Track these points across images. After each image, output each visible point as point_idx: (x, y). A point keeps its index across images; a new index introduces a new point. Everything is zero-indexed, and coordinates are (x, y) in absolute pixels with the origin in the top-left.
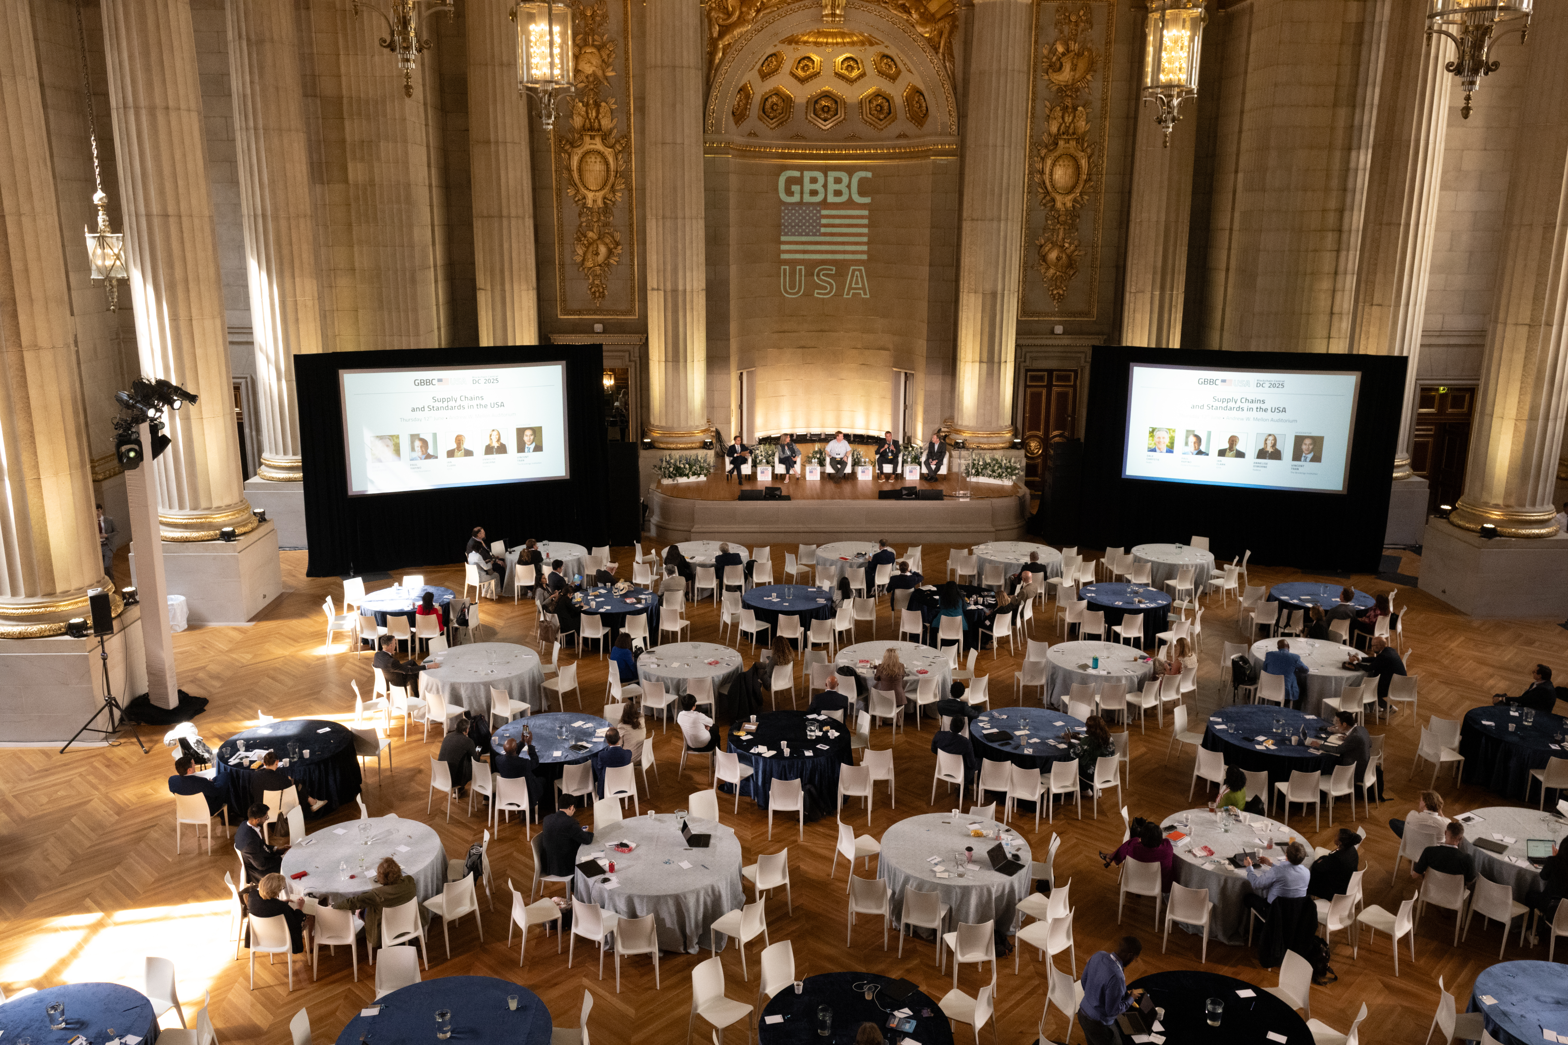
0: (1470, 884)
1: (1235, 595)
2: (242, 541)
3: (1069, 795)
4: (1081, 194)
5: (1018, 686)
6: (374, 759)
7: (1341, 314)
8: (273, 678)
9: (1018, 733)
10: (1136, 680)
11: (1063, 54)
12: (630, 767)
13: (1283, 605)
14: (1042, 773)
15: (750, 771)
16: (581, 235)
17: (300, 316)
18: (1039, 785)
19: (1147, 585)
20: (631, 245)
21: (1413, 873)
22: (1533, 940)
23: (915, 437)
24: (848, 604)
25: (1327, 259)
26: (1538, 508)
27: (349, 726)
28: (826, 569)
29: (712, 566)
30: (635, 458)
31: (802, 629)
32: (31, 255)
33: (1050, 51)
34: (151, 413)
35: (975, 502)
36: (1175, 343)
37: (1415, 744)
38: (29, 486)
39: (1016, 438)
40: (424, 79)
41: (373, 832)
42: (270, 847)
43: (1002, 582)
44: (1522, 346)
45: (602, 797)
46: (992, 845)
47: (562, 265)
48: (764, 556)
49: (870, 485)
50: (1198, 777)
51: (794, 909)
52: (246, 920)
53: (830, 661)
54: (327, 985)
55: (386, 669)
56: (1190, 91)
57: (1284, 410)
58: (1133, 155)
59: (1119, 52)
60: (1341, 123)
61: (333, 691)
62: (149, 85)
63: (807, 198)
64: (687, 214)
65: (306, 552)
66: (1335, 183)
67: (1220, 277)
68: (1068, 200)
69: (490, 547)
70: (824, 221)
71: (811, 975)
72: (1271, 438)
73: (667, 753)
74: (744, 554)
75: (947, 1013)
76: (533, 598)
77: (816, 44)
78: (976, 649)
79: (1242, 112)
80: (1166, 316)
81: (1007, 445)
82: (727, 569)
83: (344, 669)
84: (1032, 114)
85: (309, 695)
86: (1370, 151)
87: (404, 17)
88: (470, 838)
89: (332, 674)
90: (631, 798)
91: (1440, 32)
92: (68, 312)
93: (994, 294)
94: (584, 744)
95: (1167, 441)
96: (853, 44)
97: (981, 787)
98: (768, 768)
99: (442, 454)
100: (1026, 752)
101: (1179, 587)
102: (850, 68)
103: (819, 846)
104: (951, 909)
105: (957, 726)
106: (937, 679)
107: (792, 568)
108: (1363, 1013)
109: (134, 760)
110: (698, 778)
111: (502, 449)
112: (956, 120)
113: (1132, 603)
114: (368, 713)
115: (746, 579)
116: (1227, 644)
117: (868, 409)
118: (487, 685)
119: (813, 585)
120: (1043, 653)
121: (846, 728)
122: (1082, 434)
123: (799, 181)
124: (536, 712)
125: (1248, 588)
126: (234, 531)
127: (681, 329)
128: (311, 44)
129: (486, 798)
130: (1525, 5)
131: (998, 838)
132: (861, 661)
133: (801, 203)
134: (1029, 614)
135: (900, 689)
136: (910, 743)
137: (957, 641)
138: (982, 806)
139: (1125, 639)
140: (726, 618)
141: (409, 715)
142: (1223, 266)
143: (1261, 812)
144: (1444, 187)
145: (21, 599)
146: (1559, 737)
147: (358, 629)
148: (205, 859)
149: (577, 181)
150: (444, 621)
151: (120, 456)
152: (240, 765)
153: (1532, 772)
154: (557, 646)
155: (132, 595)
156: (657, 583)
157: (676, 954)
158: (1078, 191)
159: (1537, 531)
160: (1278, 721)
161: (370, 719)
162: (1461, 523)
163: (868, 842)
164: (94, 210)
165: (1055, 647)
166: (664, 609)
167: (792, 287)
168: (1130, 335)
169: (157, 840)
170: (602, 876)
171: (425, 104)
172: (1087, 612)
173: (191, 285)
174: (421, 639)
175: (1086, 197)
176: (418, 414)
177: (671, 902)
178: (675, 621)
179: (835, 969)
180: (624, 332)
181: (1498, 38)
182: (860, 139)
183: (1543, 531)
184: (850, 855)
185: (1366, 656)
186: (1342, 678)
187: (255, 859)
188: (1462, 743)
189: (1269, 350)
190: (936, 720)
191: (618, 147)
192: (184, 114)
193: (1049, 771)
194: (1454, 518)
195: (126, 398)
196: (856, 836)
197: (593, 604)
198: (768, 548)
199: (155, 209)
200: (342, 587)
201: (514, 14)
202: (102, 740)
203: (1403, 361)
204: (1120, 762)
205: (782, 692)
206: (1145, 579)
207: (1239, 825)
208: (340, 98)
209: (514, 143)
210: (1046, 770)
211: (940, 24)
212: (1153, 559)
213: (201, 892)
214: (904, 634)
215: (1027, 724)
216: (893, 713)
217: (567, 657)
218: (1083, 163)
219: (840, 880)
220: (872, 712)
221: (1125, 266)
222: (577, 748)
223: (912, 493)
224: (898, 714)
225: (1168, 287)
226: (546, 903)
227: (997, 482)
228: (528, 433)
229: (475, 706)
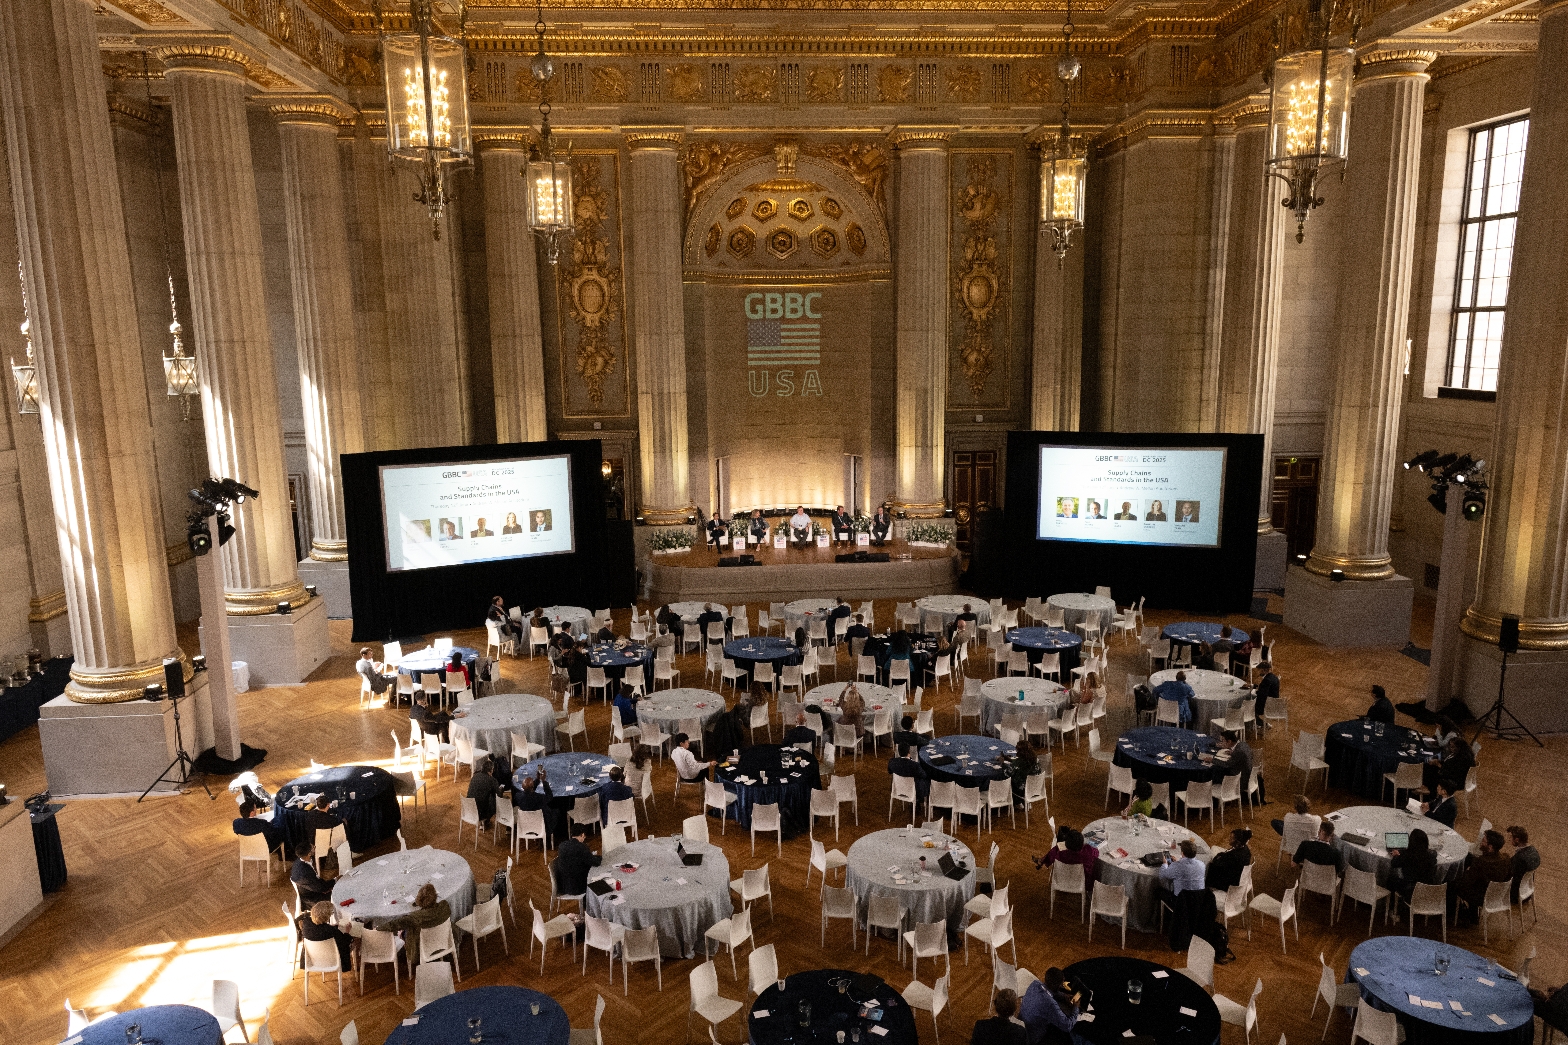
0: (1341, 873)
1: (1134, 635)
2: (296, 614)
3: (1005, 809)
4: (993, 307)
5: (958, 717)
6: (411, 798)
7: (1208, 400)
8: (323, 731)
9: (959, 757)
10: (1056, 709)
11: (974, 196)
12: (631, 800)
13: (1174, 641)
14: (981, 790)
15: (734, 797)
16: (581, 350)
17: (345, 422)
18: (979, 801)
19: (1061, 628)
20: (624, 357)
21: (1293, 864)
22: (1396, 919)
23: (864, 510)
25: (1195, 355)
26: (1376, 555)
27: (389, 770)
29: (697, 623)
30: (630, 533)
31: (775, 674)
32: (117, 377)
33: (964, 193)
34: (219, 507)
35: (915, 563)
36: (1075, 427)
37: (1289, 756)
38: (113, 571)
39: (947, 507)
40: (449, 224)
41: (411, 862)
42: (322, 879)
43: (941, 629)
44: (1355, 424)
46: (942, 854)
47: (566, 375)
48: (741, 614)
49: (828, 551)
50: (1112, 790)
51: (776, 917)
52: (301, 944)
54: (372, 998)
55: (421, 720)
56: (1078, 224)
57: (1166, 480)
58: (1034, 276)
59: (1020, 193)
60: (1200, 248)
62: (219, 235)
63: (769, 315)
64: (670, 330)
65: (351, 621)
66: (1198, 295)
67: (1109, 373)
68: (983, 313)
69: (508, 613)
70: (783, 334)
71: (793, 973)
72: (1157, 503)
73: (663, 785)
74: (724, 612)
75: (909, 1002)
76: (546, 655)
77: (773, 191)
78: (922, 687)
79: (1120, 240)
80: (1067, 405)
81: (941, 514)
82: (711, 625)
83: (382, 722)
84: (951, 244)
86: (1224, 269)
87: (433, 176)
88: (495, 864)
90: (632, 826)
91: (1275, 175)
92: (148, 425)
93: (925, 391)
94: (592, 779)
95: (1072, 508)
96: (803, 190)
97: (930, 804)
98: (749, 795)
99: (467, 534)
100: (967, 773)
101: (1087, 629)
102: (801, 210)
103: (794, 860)
104: (909, 912)
106: (890, 713)
107: (764, 623)
108: (1259, 988)
109: (202, 806)
110: (690, 805)
111: (518, 529)
112: (888, 249)
113: (1050, 644)
114: (407, 759)
115: (726, 633)
116: (1130, 676)
117: (824, 488)
118: (508, 731)
119: (783, 637)
120: (978, 689)
121: (815, 757)
122: (1002, 504)
123: (762, 302)
124: (550, 753)
125: (1144, 628)
126: (289, 605)
127: (667, 425)
128: (354, 198)
129: (509, 829)
130: (1342, 153)
131: (946, 848)
133: (764, 319)
134: (964, 656)
135: (861, 724)
136: (868, 769)
137: (906, 680)
138: (932, 820)
139: (1045, 674)
140: (711, 667)
141: (441, 759)
142: (1111, 363)
143: (1165, 818)
144: (1285, 297)
145: (105, 669)
146: (1405, 746)
148: (265, 891)
149: (578, 305)
150: (470, 677)
151: (192, 544)
152: (295, 807)
153: (1385, 775)
154: (567, 695)
155: (201, 662)
157: (676, 959)
158: (991, 305)
159: (1376, 574)
160: (1175, 740)
161: (408, 763)
162: (1315, 569)
163: (836, 855)
164: (170, 338)
165: (988, 683)
166: (657, 660)
167: (759, 388)
168: (1038, 422)
169: (223, 876)
170: (610, 894)
171: (450, 245)
172: (1012, 653)
173: (254, 399)
174: (450, 693)
175: (998, 310)
176: (446, 502)
177: (670, 914)
178: (668, 671)
179: (813, 968)
180: (618, 429)
181: (1322, 179)
182: (811, 266)
183: (1381, 574)
184: (822, 867)
188: (1326, 753)
191: (611, 277)
192: (247, 257)
193: (987, 789)
194: (1308, 565)
195: (197, 495)
196: (827, 851)
198: (744, 607)
199: (223, 336)
200: (382, 650)
201: (524, 172)
202: (175, 789)
203: (1260, 438)
204: (1046, 779)
205: (759, 728)
206: (1059, 624)
207: (1148, 830)
208: (379, 242)
209: (524, 275)
210: (984, 788)
211: (874, 174)
212: (1066, 606)
213: (261, 921)
214: (861, 676)
215: (967, 749)
216: (854, 744)
217: (576, 705)
218: (994, 283)
219: (813, 889)
220: (835, 743)
221: (1031, 366)
222: (586, 782)
223: (863, 557)
224: (859, 744)
225: (1067, 382)
226: (562, 919)
227: (934, 545)
228: (540, 515)
229: (498, 750)
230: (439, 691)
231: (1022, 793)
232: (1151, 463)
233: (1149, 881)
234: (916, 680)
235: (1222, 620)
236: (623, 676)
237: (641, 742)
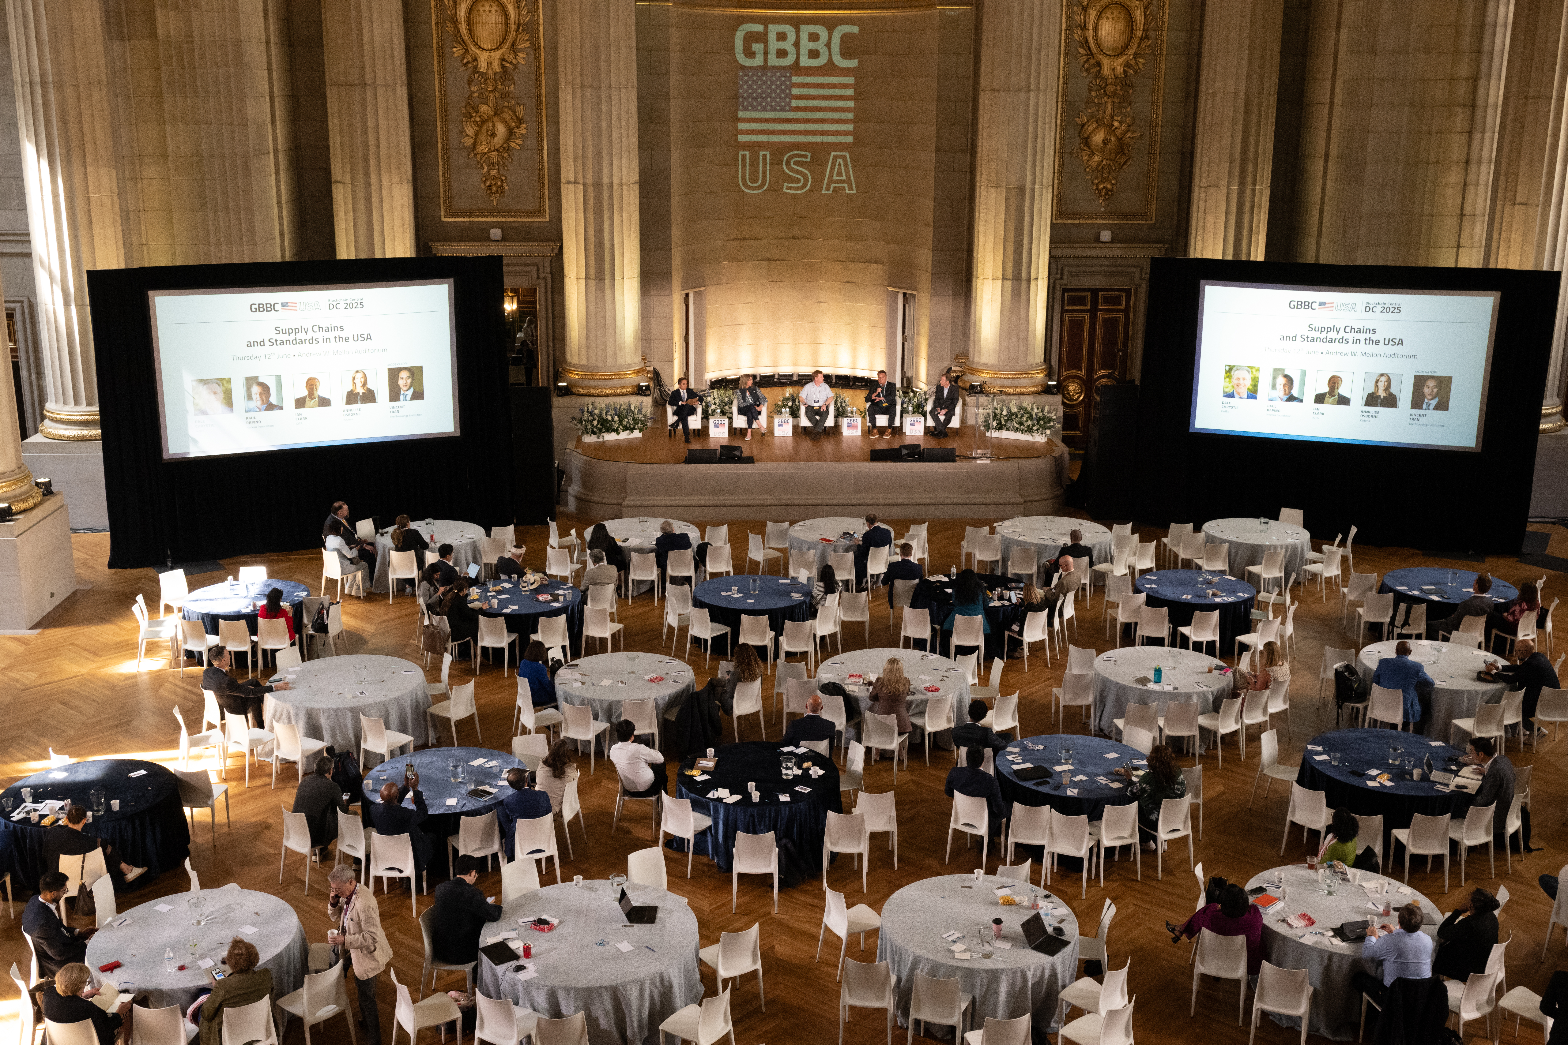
1: (1337, 585)
2: (21, 522)
3: (1126, 849)
4: (1135, 56)
5: (1057, 707)
6: (207, 811)
7: (1473, 215)
8: (65, 704)
9: (1058, 768)
10: (1211, 698)
12: (549, 818)
13: (1400, 597)
14: (1090, 820)
15: (707, 822)
16: (471, 110)
17: (94, 218)
18: (1087, 835)
19: (1223, 572)
20: (539, 123)
23: (917, 379)
24: (832, 600)
25: (1457, 142)
27: (172, 767)
28: (802, 554)
29: (651, 551)
30: (547, 407)
31: (773, 633)
35: (997, 464)
36: (1258, 254)
39: (1051, 379)
41: (208, 908)
42: (70, 929)
43: (1034, 570)
45: (511, 858)
46: (1027, 916)
47: (446, 150)
48: (720, 538)
49: (859, 442)
50: (1293, 824)
51: (769, 1003)
52: (40, 1026)
53: (809, 677)
55: (219, 692)
57: (1401, 342)
58: (1203, 5)
61: (148, 721)
63: (773, 61)
64: (614, 82)
65: (107, 536)
66: (1466, 43)
67: (1317, 167)
68: (1119, 64)
69: (354, 528)
70: (795, 91)
72: (1383, 379)
73: (596, 800)
74: (694, 535)
76: (414, 595)
78: (1002, 658)
80: (1246, 218)
81: (1039, 388)
82: (672, 555)
83: (162, 692)
85: (117, 726)
89: (147, 700)
90: (550, 859)
93: (1021, 189)
94: (487, 788)
95: (1248, 383)
97: (1011, 840)
98: (731, 818)
99: (289, 402)
100: (1069, 793)
101: (1264, 575)
103: (798, 919)
104: (974, 1000)
105: (975, 758)
106: (951, 698)
107: (757, 552)
110: (639, 832)
111: (369, 397)
113: (1205, 596)
114: (195, 750)
115: (697, 568)
116: (1328, 649)
117: (854, 342)
118: (355, 712)
119: (786, 576)
120: (1090, 664)
121: (833, 763)
122: (1136, 374)
123: (762, 38)
124: (421, 747)
125: (1354, 575)
126: (9, 507)
127: (607, 236)
129: (357, 861)
131: (1034, 906)
132: (851, 676)
133: (765, 67)
134: (1069, 612)
135: (903, 711)
136: (915, 783)
137: (976, 648)
138: (1012, 864)
139: (1195, 643)
140: (672, 620)
141: (252, 752)
142: (1321, 152)
143: (1374, 869)
147: (180, 637)
149: (466, 37)
150: (295, 626)
152: (26, 821)
154: (447, 659)
156: (578, 575)
158: (1131, 52)
160: (1395, 750)
161: (199, 757)
163: (864, 913)
165: (1105, 655)
166: (588, 608)
167: (754, 179)
168: (1199, 243)
170: (514, 963)
172: (1144, 608)
174: (265, 651)
175: (1142, 61)
176: (256, 350)
177: (606, 996)
178: (603, 624)
180: (530, 240)
184: (841, 931)
185: (1508, 663)
186: (1476, 692)
187: (50, 945)
189: (1381, 263)
190: (950, 751)
193: (1100, 818)
196: (849, 906)
197: (495, 603)
198: (725, 527)
200: (157, 582)
203: (1554, 278)
204: (1192, 805)
205: (747, 717)
206: (1220, 565)
207: (1347, 886)
210: (1095, 816)
212: (1232, 538)
214: (907, 639)
215: (1071, 757)
216: (894, 744)
217: (461, 673)
218: (1139, 14)
219: (828, 964)
220: (866, 743)
221: (1192, 153)
222: (477, 794)
223: (914, 453)
224: (901, 745)
225: (1249, 179)
226: (439, 998)
227: (1026, 437)
228: (404, 374)
229: (340, 740)
230: (247, 648)
231: (1154, 826)
232: (1378, 314)
233: (1346, 964)
234: (993, 648)
235: (1475, 564)
236: (535, 631)
237: (563, 735)
